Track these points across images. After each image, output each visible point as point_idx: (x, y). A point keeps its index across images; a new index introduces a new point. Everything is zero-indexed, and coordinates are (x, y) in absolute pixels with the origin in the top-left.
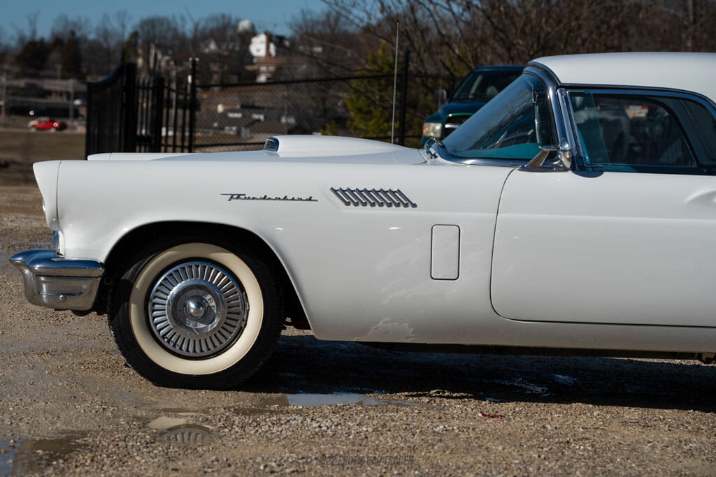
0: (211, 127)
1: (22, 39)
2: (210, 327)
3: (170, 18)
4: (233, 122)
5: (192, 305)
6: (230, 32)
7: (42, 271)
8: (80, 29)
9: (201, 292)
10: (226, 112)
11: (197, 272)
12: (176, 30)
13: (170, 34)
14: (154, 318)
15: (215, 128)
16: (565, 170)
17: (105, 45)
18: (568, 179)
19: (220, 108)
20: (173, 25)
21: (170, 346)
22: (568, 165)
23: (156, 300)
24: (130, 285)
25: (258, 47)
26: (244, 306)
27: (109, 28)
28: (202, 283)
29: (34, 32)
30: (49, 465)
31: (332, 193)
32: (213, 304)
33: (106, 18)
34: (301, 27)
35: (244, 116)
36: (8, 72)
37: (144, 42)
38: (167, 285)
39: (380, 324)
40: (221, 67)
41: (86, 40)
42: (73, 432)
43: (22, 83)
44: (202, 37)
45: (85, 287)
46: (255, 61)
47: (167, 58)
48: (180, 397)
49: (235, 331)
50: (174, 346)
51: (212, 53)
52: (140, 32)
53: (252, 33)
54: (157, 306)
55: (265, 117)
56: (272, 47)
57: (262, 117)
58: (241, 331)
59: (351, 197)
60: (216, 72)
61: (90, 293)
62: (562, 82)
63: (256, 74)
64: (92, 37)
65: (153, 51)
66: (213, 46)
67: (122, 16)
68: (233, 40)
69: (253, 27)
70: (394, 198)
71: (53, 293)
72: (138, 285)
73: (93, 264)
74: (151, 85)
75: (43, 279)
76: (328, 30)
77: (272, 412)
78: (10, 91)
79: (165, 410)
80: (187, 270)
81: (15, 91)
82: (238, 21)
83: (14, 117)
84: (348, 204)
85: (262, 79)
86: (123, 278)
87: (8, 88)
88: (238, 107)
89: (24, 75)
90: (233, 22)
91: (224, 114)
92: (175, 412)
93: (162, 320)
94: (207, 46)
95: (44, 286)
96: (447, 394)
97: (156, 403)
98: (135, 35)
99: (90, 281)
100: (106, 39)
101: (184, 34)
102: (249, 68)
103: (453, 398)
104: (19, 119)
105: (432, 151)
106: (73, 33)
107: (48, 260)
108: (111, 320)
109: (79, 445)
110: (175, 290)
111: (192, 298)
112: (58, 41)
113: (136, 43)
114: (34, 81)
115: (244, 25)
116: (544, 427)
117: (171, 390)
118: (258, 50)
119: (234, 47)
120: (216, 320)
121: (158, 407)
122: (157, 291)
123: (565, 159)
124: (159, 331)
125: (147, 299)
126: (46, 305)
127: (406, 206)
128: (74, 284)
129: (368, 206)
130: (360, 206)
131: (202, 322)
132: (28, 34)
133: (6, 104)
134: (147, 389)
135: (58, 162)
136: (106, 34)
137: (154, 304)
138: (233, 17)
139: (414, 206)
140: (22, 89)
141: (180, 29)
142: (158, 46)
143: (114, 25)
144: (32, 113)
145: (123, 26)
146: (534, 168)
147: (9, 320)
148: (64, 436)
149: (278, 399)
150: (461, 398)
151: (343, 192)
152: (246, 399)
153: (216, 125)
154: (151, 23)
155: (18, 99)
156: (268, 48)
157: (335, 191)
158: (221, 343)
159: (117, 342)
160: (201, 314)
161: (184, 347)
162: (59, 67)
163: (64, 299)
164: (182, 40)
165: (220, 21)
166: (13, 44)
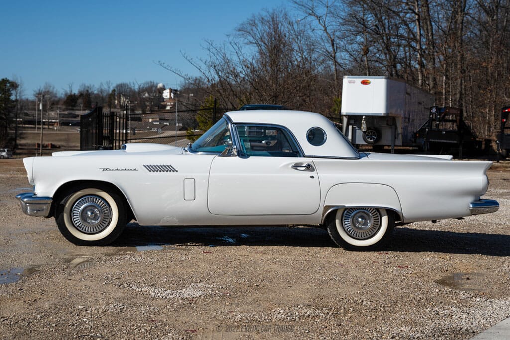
0: (146, 129)
1: (66, 94)
2: (97, 222)
3: (129, 83)
4: (156, 126)
5: (89, 213)
6: (154, 88)
7: (28, 201)
8: (91, 89)
9: (93, 208)
10: (152, 122)
11: (91, 200)
12: (131, 88)
13: (129, 90)
14: (74, 219)
15: (148, 129)
16: (236, 156)
17: (101, 95)
18: (237, 160)
19: (151, 121)
20: (130, 86)
21: (81, 230)
22: (236, 154)
23: (75, 211)
24: (63, 206)
25: (166, 94)
26: (110, 213)
27: (103, 88)
28: (92, 204)
29: (71, 91)
30: (21, 278)
31: (144, 167)
32: (98, 212)
33: (101, 84)
34: (184, 86)
35: (160, 123)
36: (60, 108)
37: (117, 93)
38: (79, 205)
39: (165, 218)
40: (150, 103)
41: (93, 93)
42: (35, 265)
43: (66, 112)
44: (142, 91)
45: (45, 207)
46: (165, 100)
47: (127, 100)
48: (84, 250)
49: (107, 223)
50: (82, 229)
51: (146, 97)
52: (116, 90)
53: (164, 89)
54: (75, 214)
55: (169, 124)
56: (172, 94)
57: (168, 124)
58: (109, 223)
59: (152, 168)
60: (149, 106)
61: (47, 210)
62: (234, 122)
63: (165, 106)
64: (95, 92)
65: (121, 97)
66: (147, 95)
67: (108, 83)
68: (155, 92)
69: (164, 86)
70: (169, 169)
71: (32, 210)
72: (67, 206)
73: (48, 198)
74: (109, 115)
75: (28, 204)
76: (196, 87)
77: (119, 255)
78: (61, 116)
79: (77, 255)
80: (87, 199)
81: (64, 116)
82: (157, 84)
83: (62, 127)
84: (150, 171)
85: (168, 108)
86: (61, 203)
87: (60, 115)
88: (158, 120)
89: (67, 109)
90: (155, 84)
91: (152, 123)
92: (80, 256)
93: (77, 219)
94: (144, 95)
95: (28, 207)
96: (194, 244)
97: (73, 252)
98: (114, 90)
99: (47, 205)
100: (101, 93)
101: (134, 89)
102: (163, 103)
103: (196, 246)
104: (65, 127)
105: (186, 149)
106: (87, 91)
107: (30, 197)
108: (56, 220)
109: (36, 271)
110: (82, 207)
111: (89, 210)
112: (81, 94)
113: (115, 94)
114: (71, 111)
115: (160, 85)
116: (225, 256)
117: (81, 247)
118: (166, 96)
119: (156, 95)
120: (99, 219)
121: (74, 254)
122: (75, 208)
123: (234, 152)
124: (76, 224)
125: (71, 211)
126: (29, 215)
127: (174, 171)
128: (41, 206)
129: (159, 172)
130: (155, 172)
131: (94, 220)
132: (69, 92)
133: (59, 122)
134: (71, 247)
135: (33, 158)
136: (101, 91)
137: (74, 213)
138: (155, 82)
139: (177, 171)
140: (66, 115)
141: (133, 88)
142: (124, 95)
143: (105, 87)
144: (70, 125)
145: (109, 87)
146: (223, 156)
147: (25, 219)
148: (31, 267)
149: (125, 249)
150: (198, 246)
151: (149, 166)
152: (111, 250)
153: (148, 128)
154: (120, 86)
155: (64, 119)
156: (170, 95)
157: (145, 166)
158: (101, 228)
159: (59, 228)
160: (93, 217)
161: (86, 230)
162: (82, 105)
163: (37, 212)
164: (134, 92)
165: (150, 84)
166: (63, 96)
